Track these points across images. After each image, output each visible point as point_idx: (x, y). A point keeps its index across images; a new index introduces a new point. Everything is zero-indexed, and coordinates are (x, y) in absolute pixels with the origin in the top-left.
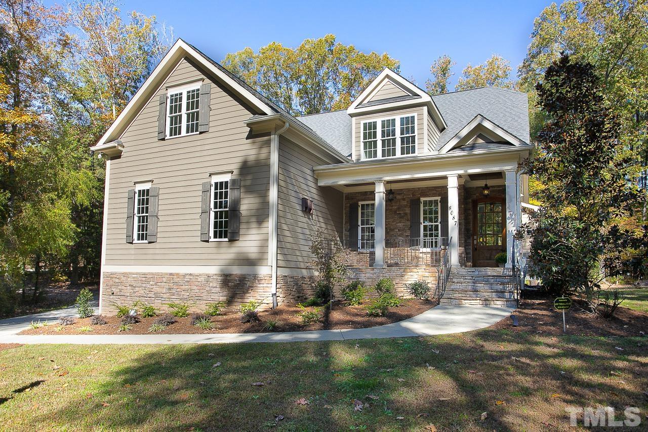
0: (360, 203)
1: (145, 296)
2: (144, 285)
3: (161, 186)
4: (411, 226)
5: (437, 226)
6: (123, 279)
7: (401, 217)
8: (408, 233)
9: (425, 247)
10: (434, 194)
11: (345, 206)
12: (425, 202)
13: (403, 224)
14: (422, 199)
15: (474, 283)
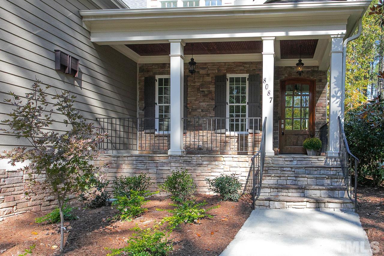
0: (157, 77)
4: (216, 106)
5: (244, 107)
7: (205, 96)
8: (213, 114)
9: (231, 130)
10: (241, 70)
11: (139, 80)
12: (232, 80)
13: (207, 103)
14: (229, 76)
15: (296, 177)
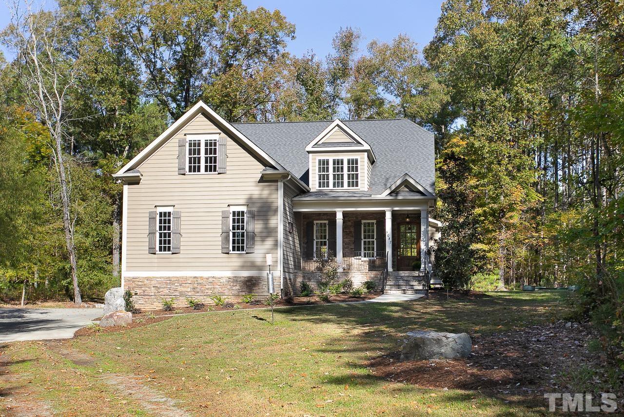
0: (315, 222)
1: (170, 294)
2: (169, 286)
3: (182, 210)
4: (355, 241)
5: (373, 242)
6: (146, 282)
8: (353, 246)
9: (365, 257)
10: (371, 218)
11: (303, 224)
12: (365, 224)
13: (349, 240)
14: (363, 221)
